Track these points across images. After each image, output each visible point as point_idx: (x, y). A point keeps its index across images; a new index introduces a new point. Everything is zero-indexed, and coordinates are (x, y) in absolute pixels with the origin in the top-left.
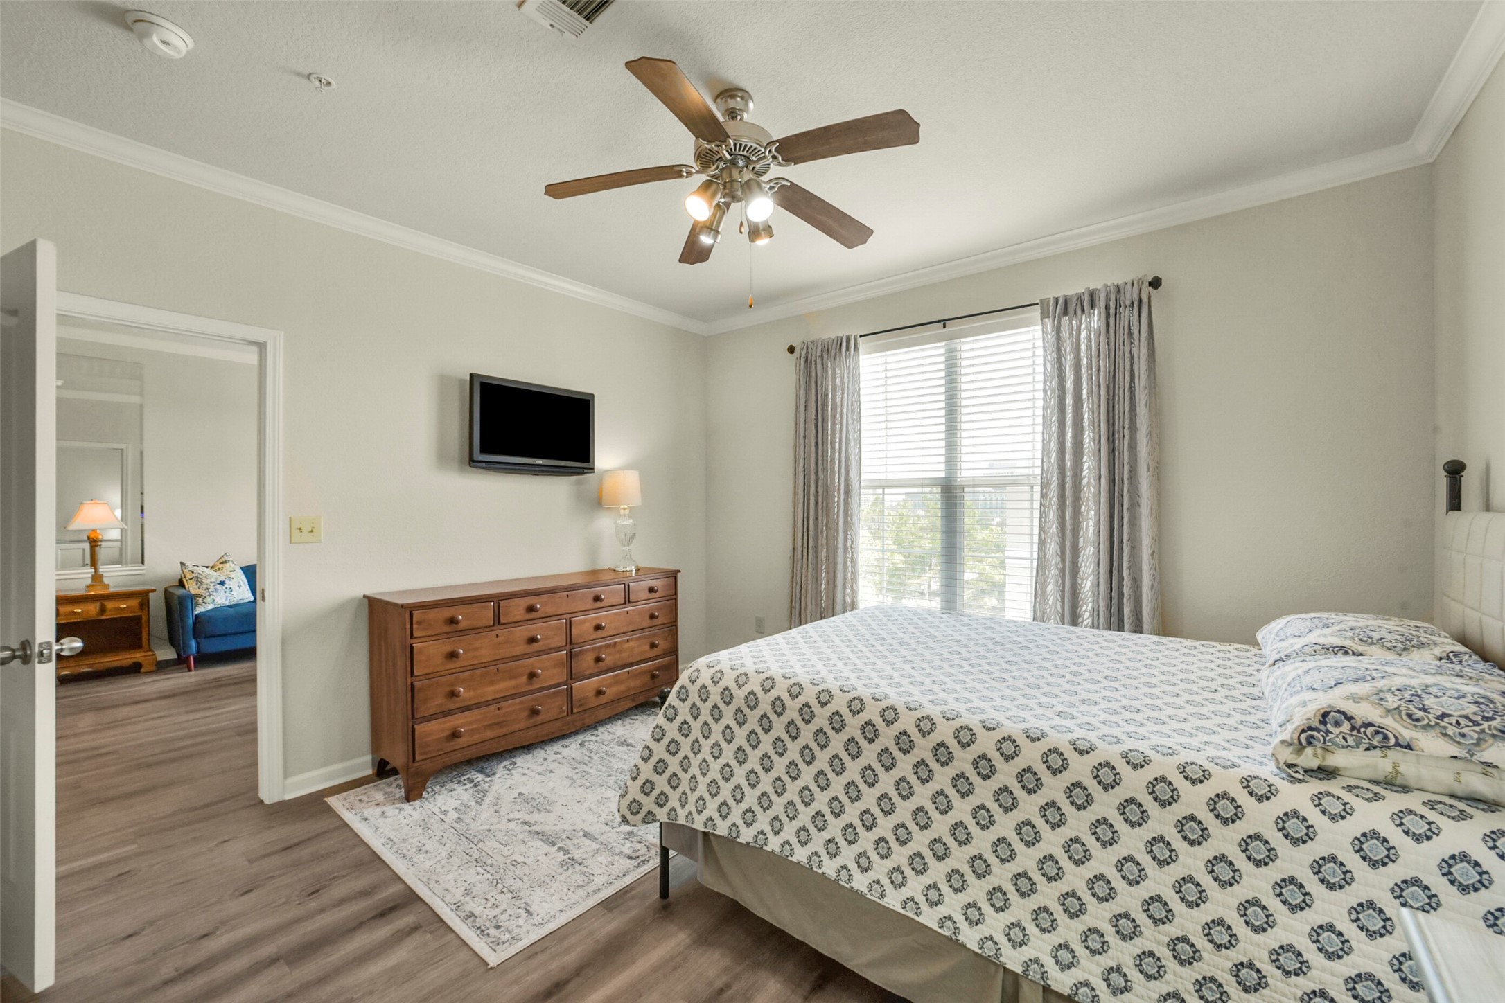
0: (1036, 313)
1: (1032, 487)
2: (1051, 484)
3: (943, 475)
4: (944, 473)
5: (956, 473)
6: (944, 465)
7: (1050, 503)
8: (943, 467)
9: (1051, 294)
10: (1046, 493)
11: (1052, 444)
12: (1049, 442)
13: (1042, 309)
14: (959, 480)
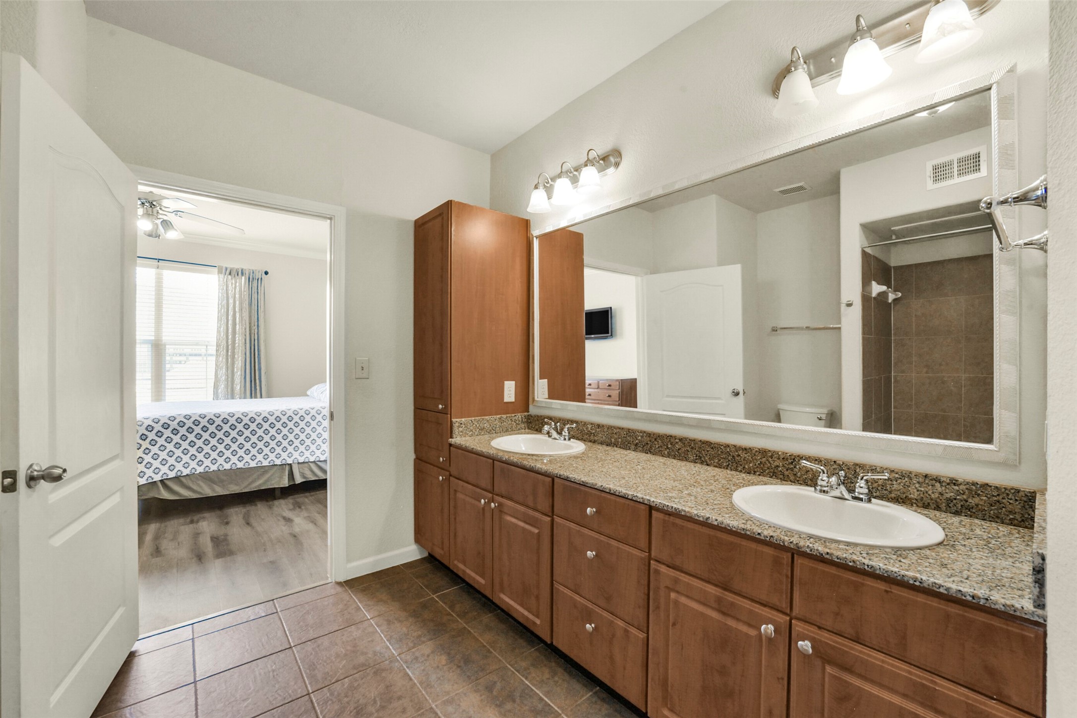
0: (216, 270)
1: (207, 346)
2: (221, 346)
3: (153, 338)
4: (154, 337)
5: (162, 337)
6: (154, 333)
7: (220, 354)
8: (153, 334)
9: (225, 265)
10: (219, 349)
11: (222, 328)
12: (220, 327)
13: (218, 269)
14: (163, 341)
